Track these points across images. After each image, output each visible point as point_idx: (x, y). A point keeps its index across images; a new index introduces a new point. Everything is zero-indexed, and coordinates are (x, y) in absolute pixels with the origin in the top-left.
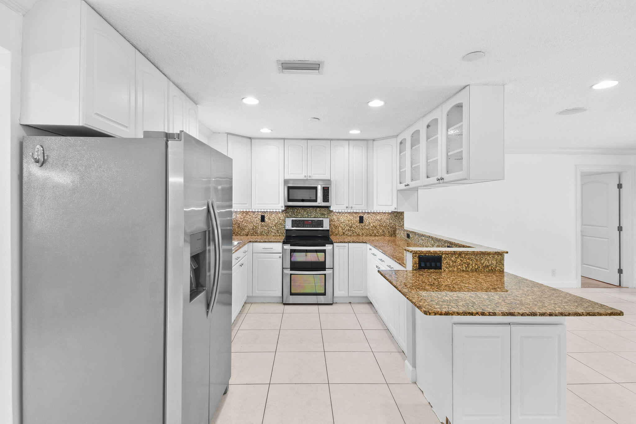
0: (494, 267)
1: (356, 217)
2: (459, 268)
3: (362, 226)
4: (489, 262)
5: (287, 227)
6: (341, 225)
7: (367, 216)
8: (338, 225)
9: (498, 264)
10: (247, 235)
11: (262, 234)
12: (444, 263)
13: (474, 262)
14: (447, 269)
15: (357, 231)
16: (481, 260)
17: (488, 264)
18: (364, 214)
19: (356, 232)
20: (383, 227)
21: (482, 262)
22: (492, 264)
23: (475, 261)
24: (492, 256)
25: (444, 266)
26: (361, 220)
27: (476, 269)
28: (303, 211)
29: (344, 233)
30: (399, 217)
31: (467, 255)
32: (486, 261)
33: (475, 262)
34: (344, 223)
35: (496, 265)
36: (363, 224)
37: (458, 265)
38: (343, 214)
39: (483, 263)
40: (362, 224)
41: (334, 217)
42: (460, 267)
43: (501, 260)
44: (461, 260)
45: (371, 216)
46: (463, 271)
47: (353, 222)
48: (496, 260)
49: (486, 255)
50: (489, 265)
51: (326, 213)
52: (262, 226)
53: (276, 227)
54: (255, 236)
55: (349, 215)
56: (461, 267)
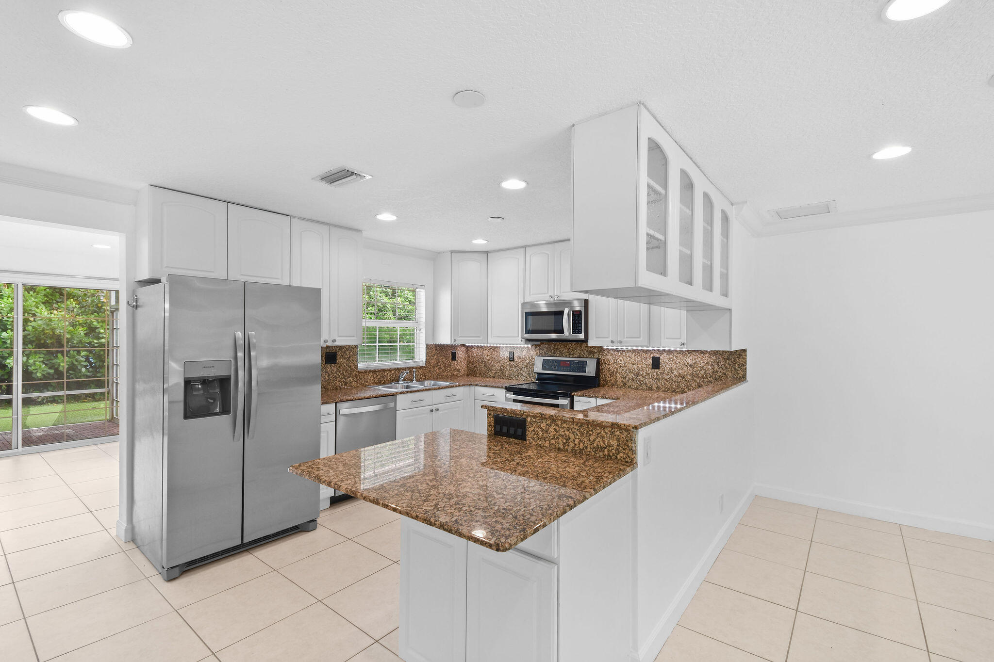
0: (614, 451)
1: (647, 358)
2: (553, 444)
3: (657, 374)
4: (604, 442)
5: (536, 369)
6: (621, 371)
7: (668, 357)
8: (615, 370)
9: (622, 447)
10: (494, 378)
11: (510, 377)
12: (529, 431)
13: (577, 437)
14: (534, 442)
15: (647, 382)
16: (590, 435)
17: (602, 444)
18: (662, 354)
19: (646, 384)
20: (699, 377)
21: (592, 438)
22: (610, 445)
23: (579, 435)
24: (610, 431)
25: (529, 436)
26: (656, 363)
27: (580, 449)
28: (562, 347)
29: (625, 384)
30: (735, 360)
31: (564, 423)
32: (599, 438)
33: (580, 437)
34: (625, 366)
35: (617, 449)
36: (659, 371)
37: (551, 437)
38: (624, 354)
39: (594, 440)
40: (657, 370)
41: (609, 357)
42: (553, 441)
43: (627, 441)
44: (555, 429)
45: (674, 357)
46: (559, 449)
47: (640, 366)
48: (618, 440)
49: (598, 428)
50: (605, 446)
51: (596, 351)
52: (511, 367)
53: (527, 368)
54: (503, 379)
55: (634, 354)
56: (556, 442)
